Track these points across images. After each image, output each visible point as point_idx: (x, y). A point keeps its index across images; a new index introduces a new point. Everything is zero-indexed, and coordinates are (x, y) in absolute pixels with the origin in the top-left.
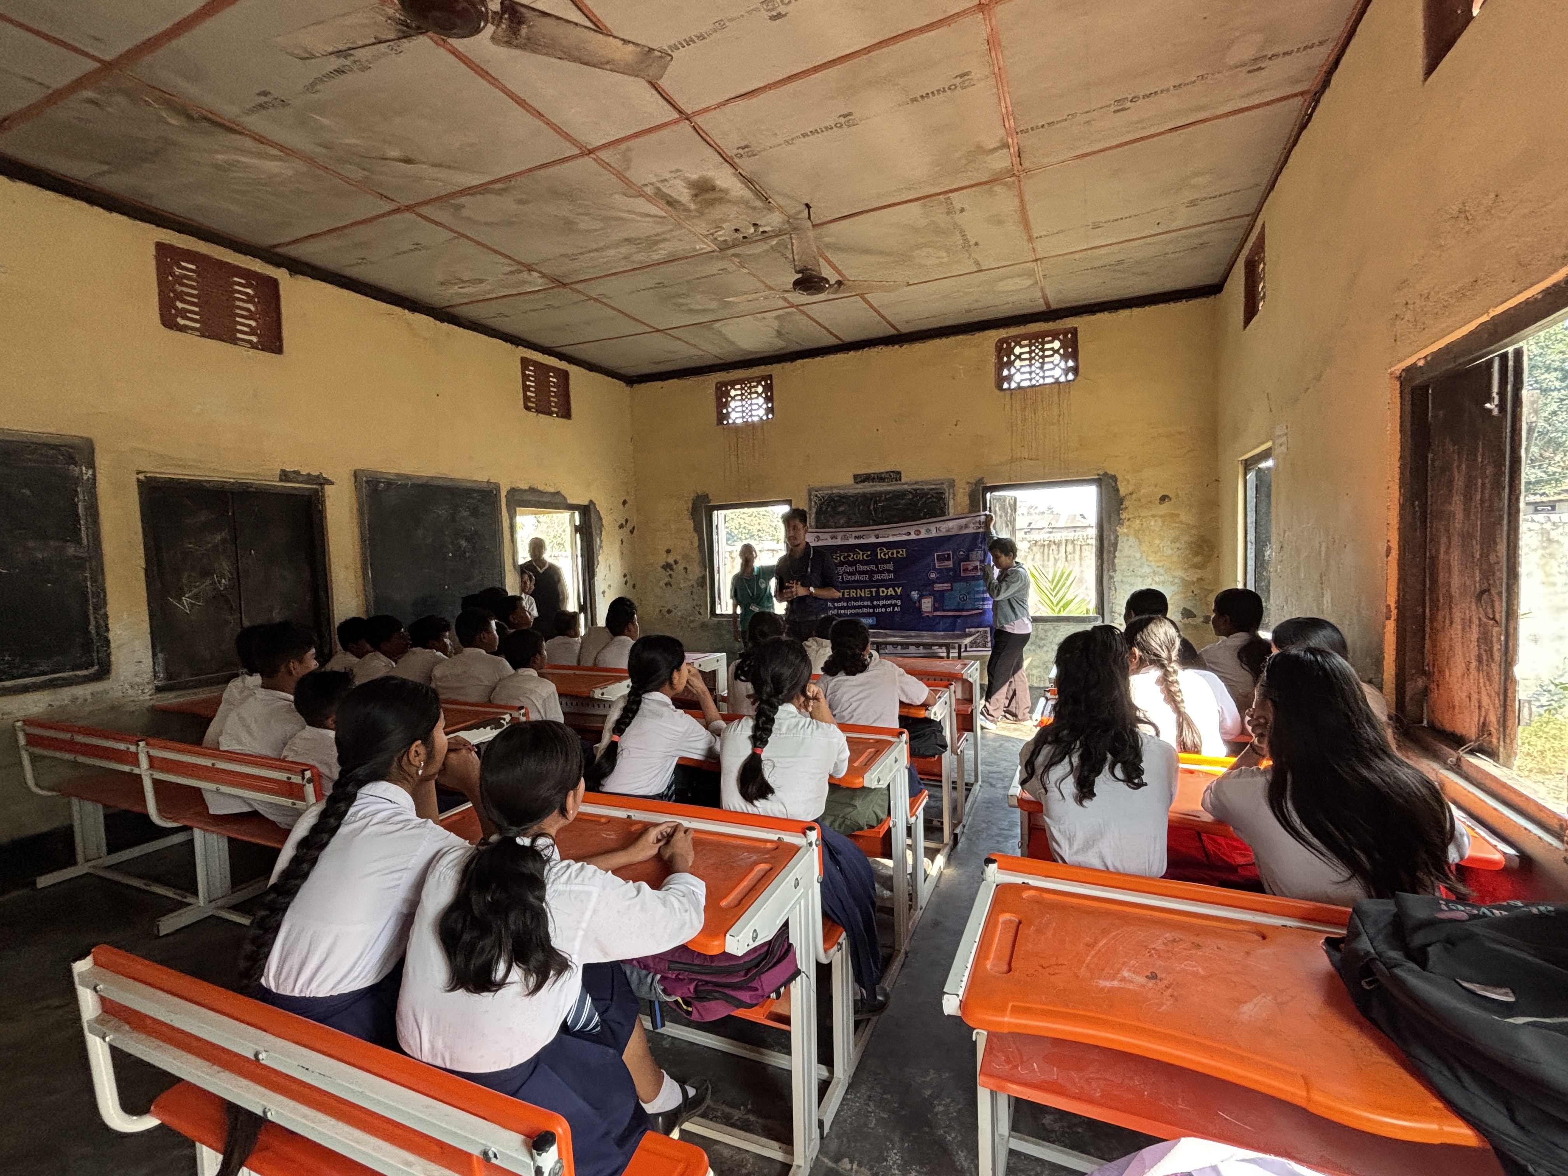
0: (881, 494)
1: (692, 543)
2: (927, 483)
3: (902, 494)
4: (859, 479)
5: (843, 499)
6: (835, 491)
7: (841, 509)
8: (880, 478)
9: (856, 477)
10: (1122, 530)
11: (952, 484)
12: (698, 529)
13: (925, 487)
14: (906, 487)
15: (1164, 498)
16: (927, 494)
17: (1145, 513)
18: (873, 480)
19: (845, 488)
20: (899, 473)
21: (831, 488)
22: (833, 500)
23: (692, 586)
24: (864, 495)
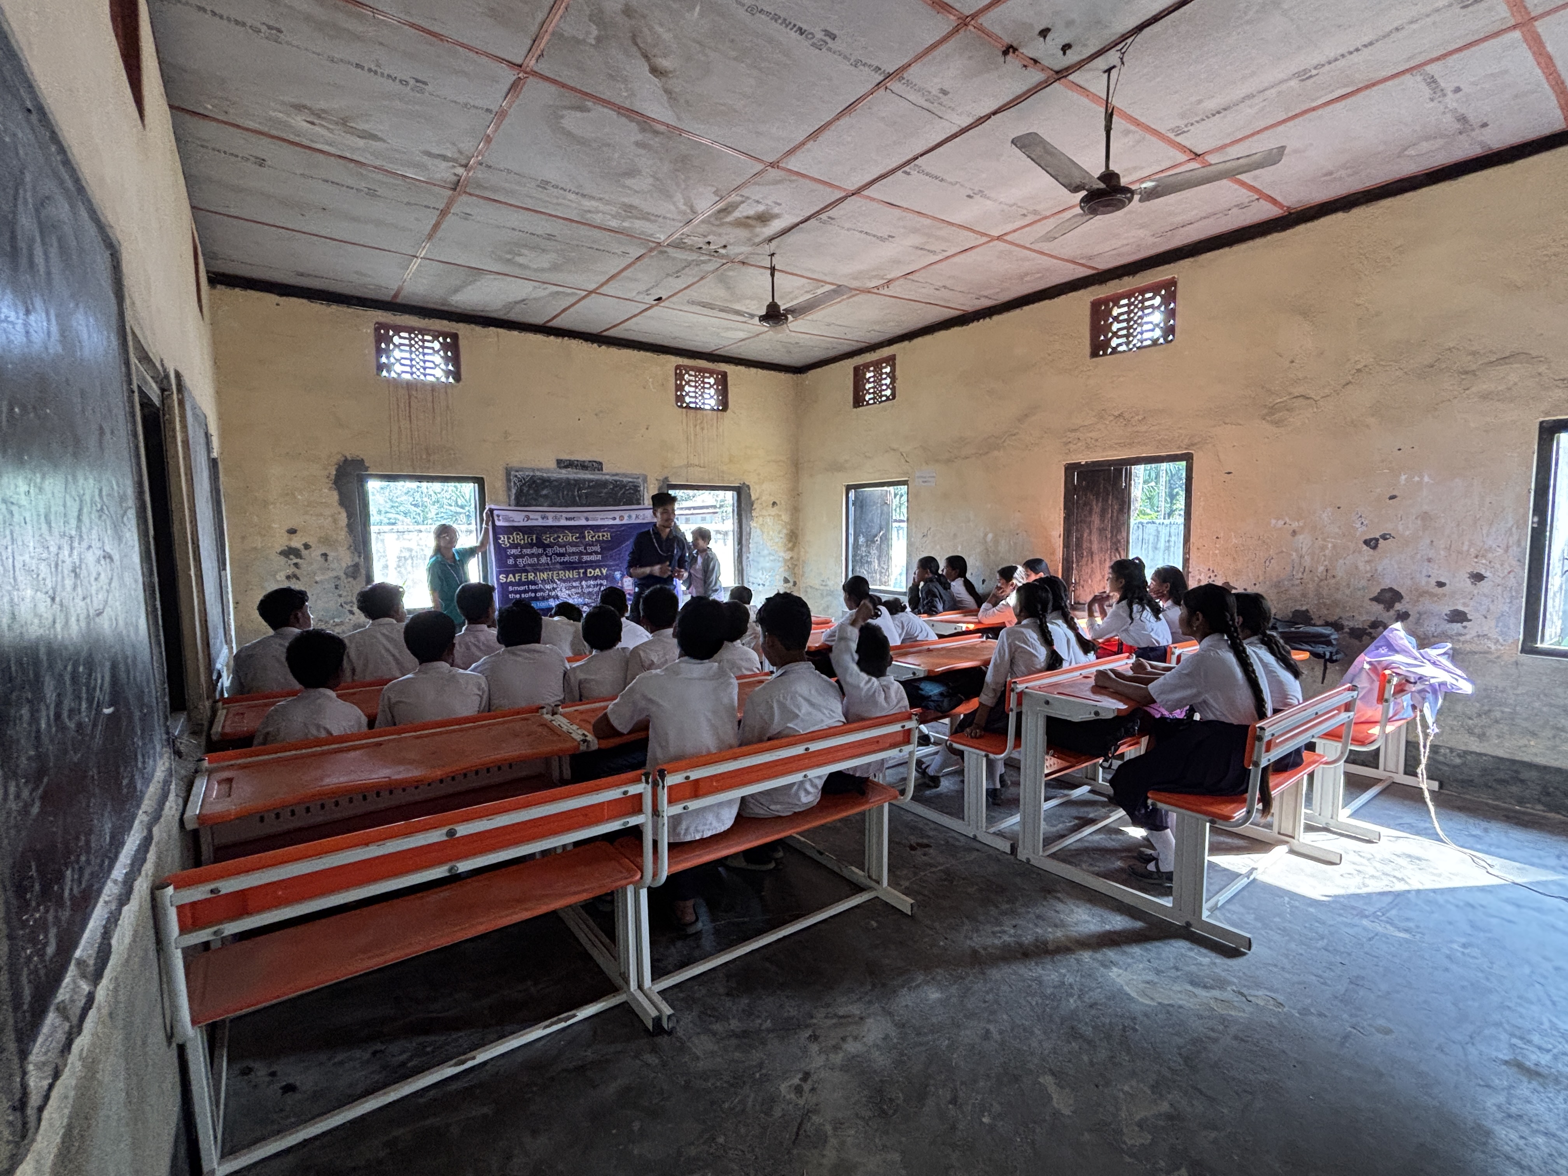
0: (584, 480)
1: (335, 521)
2: (626, 476)
3: (605, 484)
4: (561, 464)
5: (546, 482)
6: (538, 474)
7: (544, 492)
8: (583, 466)
9: (559, 462)
10: (753, 524)
11: (645, 480)
12: (346, 501)
13: (625, 480)
14: (607, 477)
15: (774, 504)
16: (625, 486)
17: (764, 513)
18: (576, 467)
19: (548, 470)
20: (600, 464)
21: (533, 470)
22: (534, 482)
23: (338, 578)
24: (568, 481)
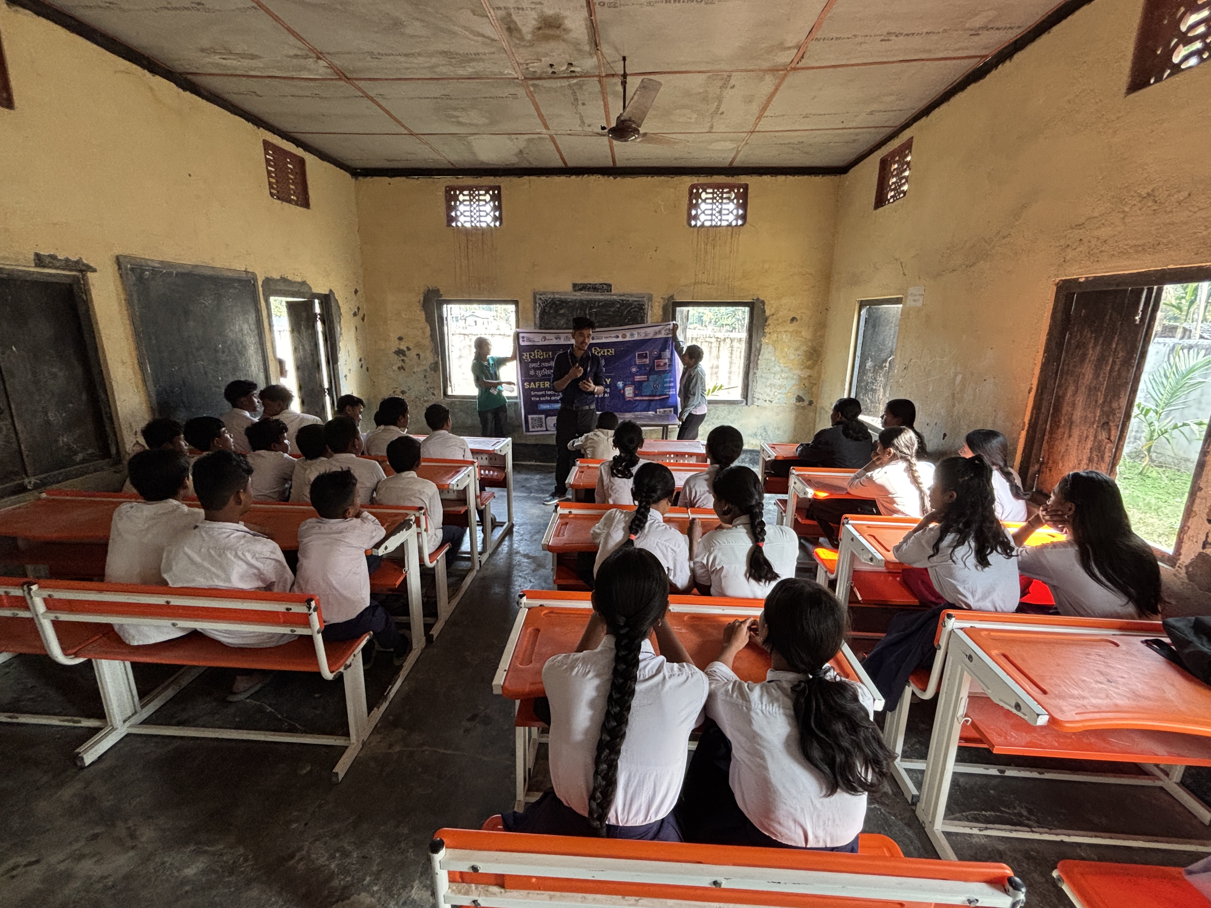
0: (595, 301)
1: (424, 333)
2: (631, 295)
3: (613, 303)
4: (577, 287)
5: (563, 303)
6: (557, 296)
7: (562, 311)
8: (594, 288)
9: (575, 285)
10: (765, 340)
11: (650, 298)
12: (429, 319)
13: (631, 299)
14: (615, 297)
15: (793, 319)
16: (631, 304)
17: (780, 329)
18: (589, 289)
19: (566, 293)
20: (610, 286)
21: (553, 293)
22: (554, 303)
23: (426, 371)
24: (581, 302)
